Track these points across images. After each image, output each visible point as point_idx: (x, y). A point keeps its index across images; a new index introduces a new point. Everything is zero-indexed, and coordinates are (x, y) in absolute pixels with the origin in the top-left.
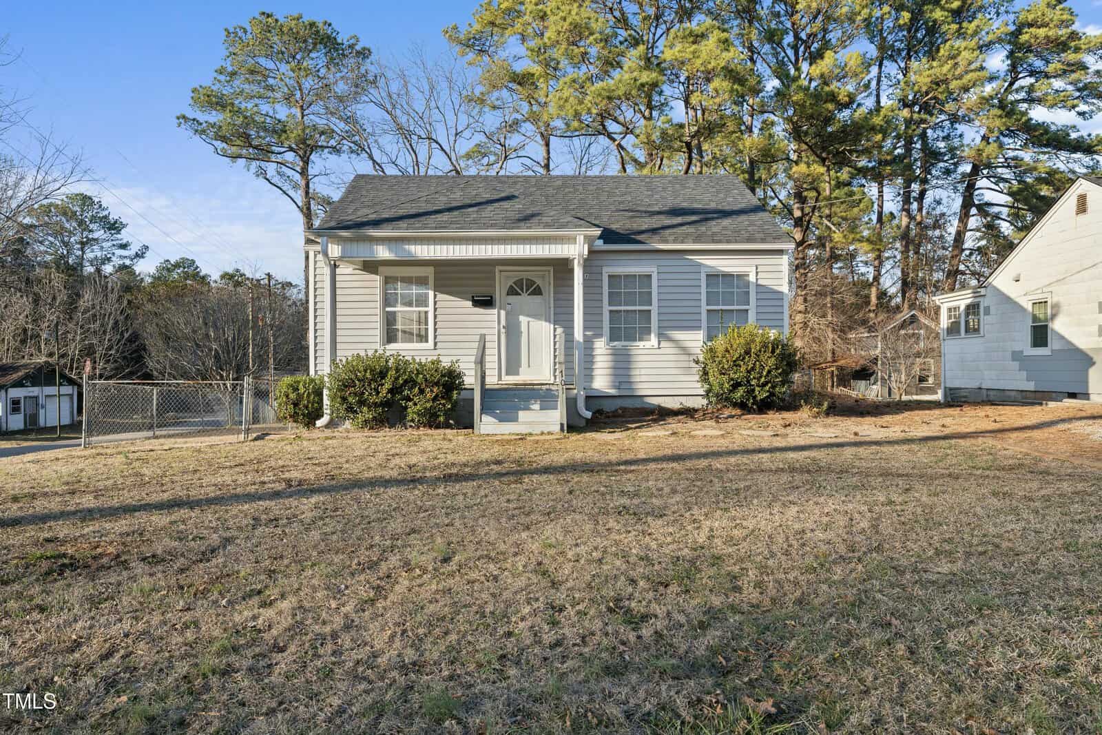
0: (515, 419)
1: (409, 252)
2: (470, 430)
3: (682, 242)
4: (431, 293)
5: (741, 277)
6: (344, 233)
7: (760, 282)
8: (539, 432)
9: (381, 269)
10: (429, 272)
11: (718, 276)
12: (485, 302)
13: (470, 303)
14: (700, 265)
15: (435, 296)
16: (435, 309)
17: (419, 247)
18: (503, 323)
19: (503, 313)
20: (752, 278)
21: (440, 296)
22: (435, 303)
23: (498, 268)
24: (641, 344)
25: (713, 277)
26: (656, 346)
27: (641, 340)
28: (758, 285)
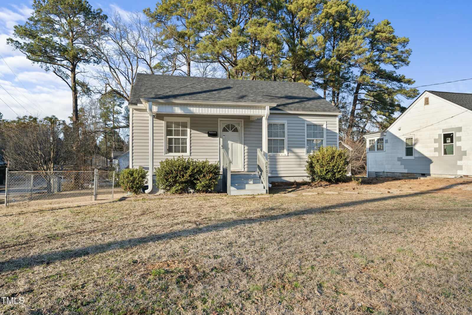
0: (244, 188)
1: (190, 111)
2: (226, 194)
3: (298, 110)
4: (188, 130)
5: (321, 126)
6: (161, 101)
7: (328, 128)
8: (257, 194)
9: (165, 118)
10: (188, 120)
11: (311, 125)
12: (213, 135)
13: (207, 135)
14: (304, 120)
15: (191, 131)
16: (191, 138)
17: (195, 109)
18: (221, 144)
19: (221, 139)
20: (325, 126)
21: (193, 131)
22: (191, 134)
23: (219, 119)
24: (281, 154)
25: (310, 125)
26: (287, 155)
27: (280, 152)
28: (327, 130)
